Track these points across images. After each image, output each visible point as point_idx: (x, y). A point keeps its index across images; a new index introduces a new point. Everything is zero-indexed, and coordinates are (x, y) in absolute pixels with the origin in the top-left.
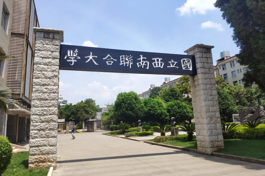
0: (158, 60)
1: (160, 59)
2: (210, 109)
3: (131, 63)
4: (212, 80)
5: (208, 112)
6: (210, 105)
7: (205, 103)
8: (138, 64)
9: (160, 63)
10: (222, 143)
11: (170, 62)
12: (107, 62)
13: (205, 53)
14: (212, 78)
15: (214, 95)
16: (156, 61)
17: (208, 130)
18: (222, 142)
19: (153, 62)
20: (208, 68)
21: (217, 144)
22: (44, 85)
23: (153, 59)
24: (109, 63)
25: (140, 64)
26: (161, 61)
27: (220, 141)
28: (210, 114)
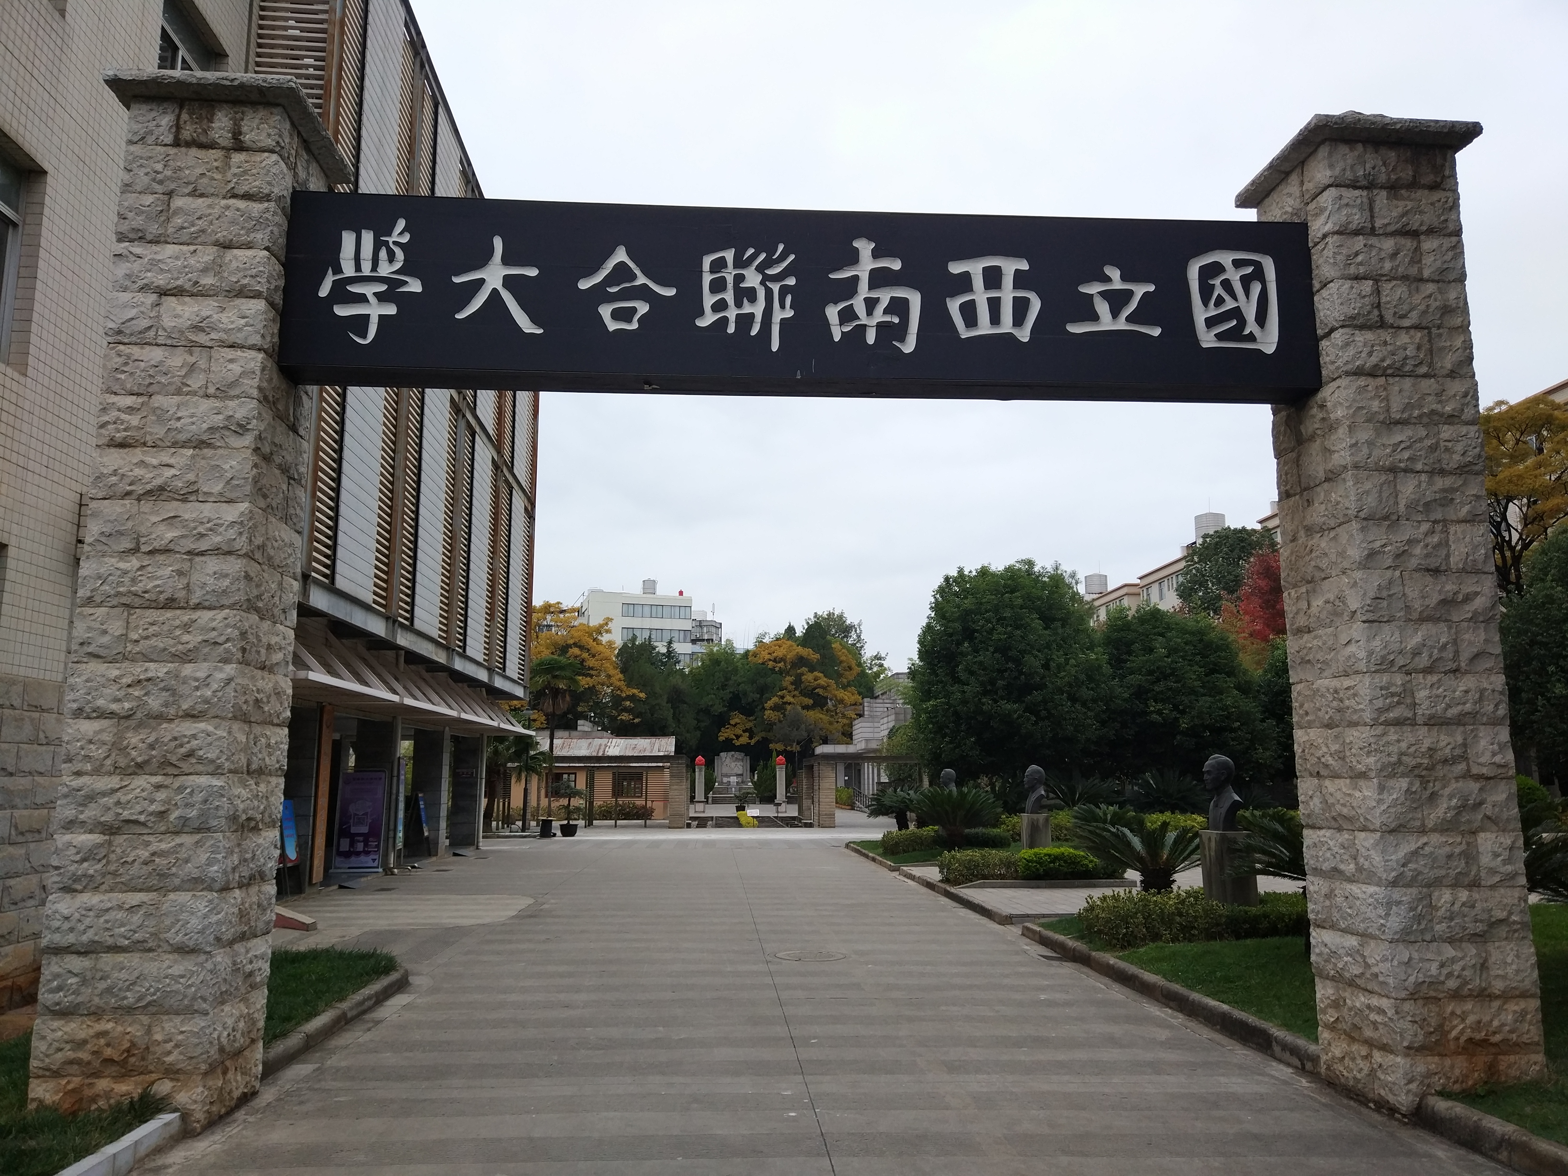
0: (993, 278)
1: (1010, 267)
2: (1422, 695)
3: (782, 306)
4: (1447, 432)
5: (1398, 723)
6: (1423, 661)
7: (1377, 643)
8: (832, 312)
9: (1007, 294)
10: (1523, 1013)
11: (1093, 289)
12: (605, 311)
13: (1393, 188)
14: (1451, 419)
15: (1464, 570)
16: (978, 282)
17: (1394, 884)
18: (1523, 1004)
19: (954, 294)
20: (1416, 327)
21: (1471, 1019)
22: (158, 493)
23: (956, 268)
24: (616, 315)
25: (847, 315)
26: (1017, 286)
27: (1506, 996)
28: (1418, 742)
